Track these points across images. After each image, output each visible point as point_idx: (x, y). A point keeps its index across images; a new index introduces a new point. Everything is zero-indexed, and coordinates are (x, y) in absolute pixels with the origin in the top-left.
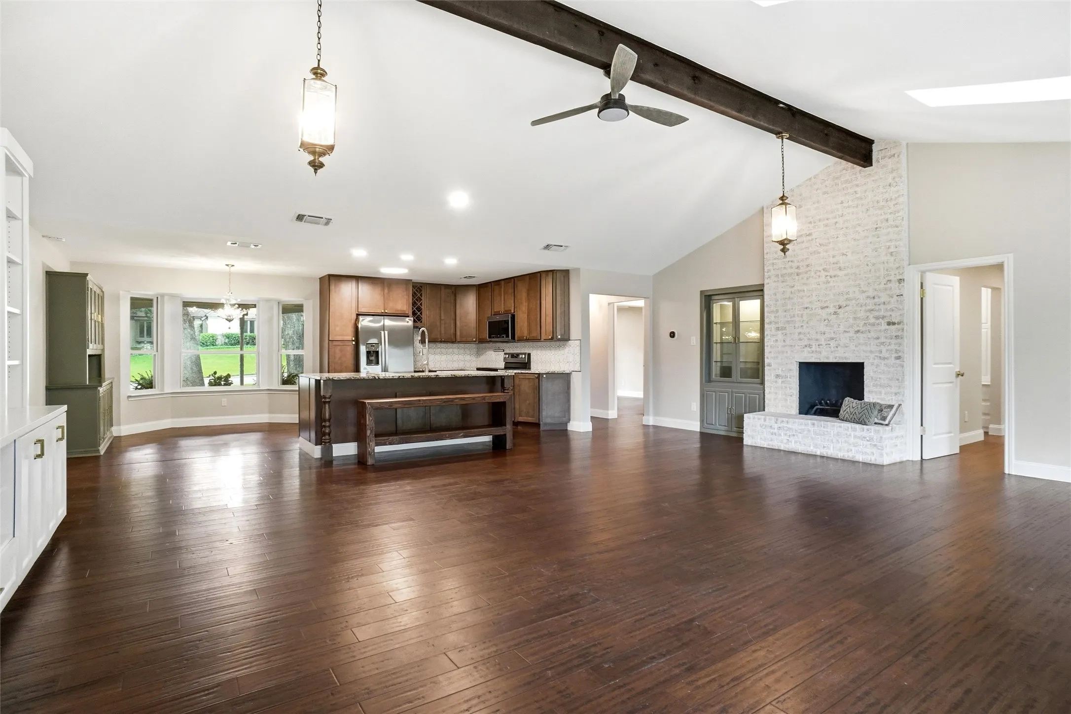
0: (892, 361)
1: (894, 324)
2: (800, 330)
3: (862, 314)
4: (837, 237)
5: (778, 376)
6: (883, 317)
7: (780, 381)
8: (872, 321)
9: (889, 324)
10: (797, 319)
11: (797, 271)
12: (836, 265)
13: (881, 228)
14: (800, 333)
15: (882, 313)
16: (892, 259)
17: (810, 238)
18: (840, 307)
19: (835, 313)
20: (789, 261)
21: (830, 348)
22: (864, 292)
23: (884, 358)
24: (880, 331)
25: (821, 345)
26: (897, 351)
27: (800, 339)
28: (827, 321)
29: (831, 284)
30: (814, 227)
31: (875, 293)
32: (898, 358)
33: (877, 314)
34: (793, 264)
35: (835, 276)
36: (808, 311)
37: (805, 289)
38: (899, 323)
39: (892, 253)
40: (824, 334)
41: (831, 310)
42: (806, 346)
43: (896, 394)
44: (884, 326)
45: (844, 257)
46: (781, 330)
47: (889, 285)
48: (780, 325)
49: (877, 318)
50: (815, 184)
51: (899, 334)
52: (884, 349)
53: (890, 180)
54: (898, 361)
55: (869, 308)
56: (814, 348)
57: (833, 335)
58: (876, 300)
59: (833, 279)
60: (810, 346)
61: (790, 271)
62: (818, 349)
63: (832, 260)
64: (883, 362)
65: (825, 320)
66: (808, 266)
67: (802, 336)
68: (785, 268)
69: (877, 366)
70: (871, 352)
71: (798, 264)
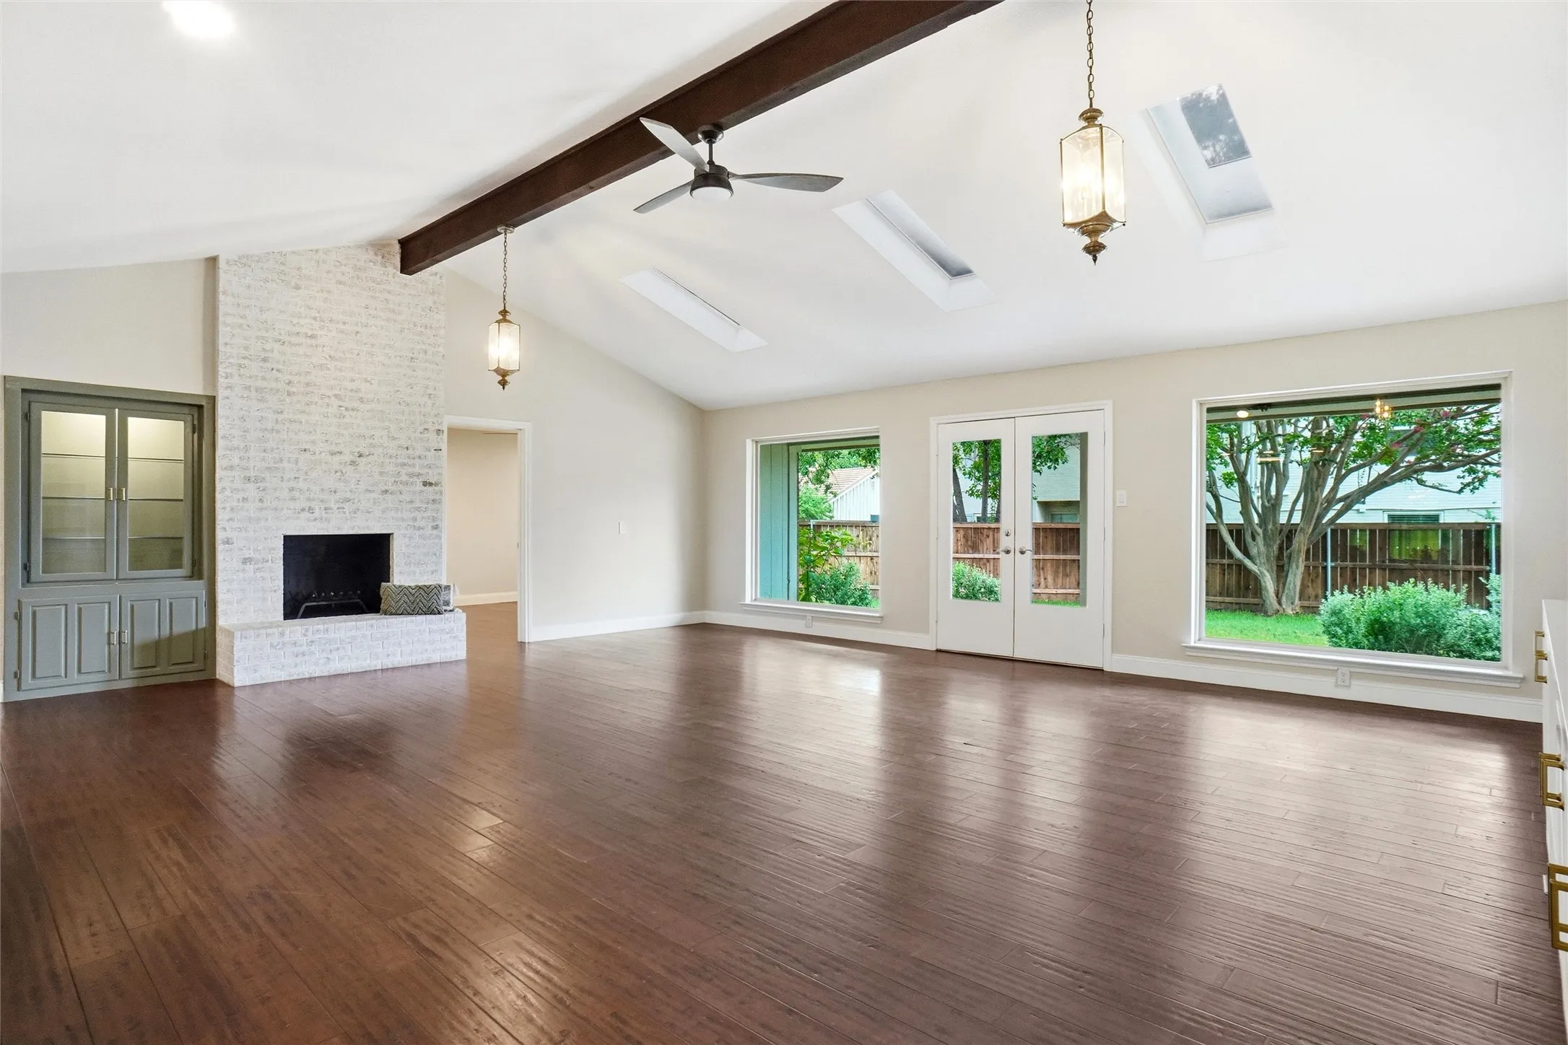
0: (429, 531)
1: (431, 484)
2: (292, 484)
3: (391, 468)
4: (358, 354)
5: (246, 561)
6: (419, 475)
7: (250, 568)
8: (404, 478)
9: (425, 484)
10: (285, 464)
11: (288, 388)
12: (353, 394)
13: (417, 359)
14: (292, 489)
15: (417, 470)
16: (430, 403)
17: (313, 342)
18: (360, 456)
19: (353, 463)
20: (273, 369)
21: (344, 513)
22: (394, 439)
23: (419, 528)
24: (414, 492)
25: (331, 509)
26: (434, 519)
27: (293, 499)
28: (339, 474)
29: (346, 420)
30: (321, 328)
31: (409, 443)
32: (436, 527)
33: (411, 470)
34: (279, 375)
35: (353, 410)
36: (307, 455)
37: (303, 421)
38: (436, 484)
39: (430, 394)
40: (335, 492)
41: (347, 458)
42: (303, 510)
43: (432, 573)
44: (419, 487)
45: (368, 384)
46: (256, 481)
47: (426, 435)
48: (252, 474)
49: (411, 475)
50: (324, 262)
51: (437, 497)
52: (417, 514)
53: (430, 303)
54: (435, 532)
55: (400, 460)
56: (317, 514)
57: (348, 495)
58: (410, 452)
59: (351, 413)
60: (311, 510)
61: (274, 385)
62: (324, 515)
63: (350, 385)
64: (418, 533)
65: (336, 472)
66: (308, 384)
67: (297, 494)
68: (264, 379)
69: (411, 538)
70: (403, 519)
71: (290, 377)
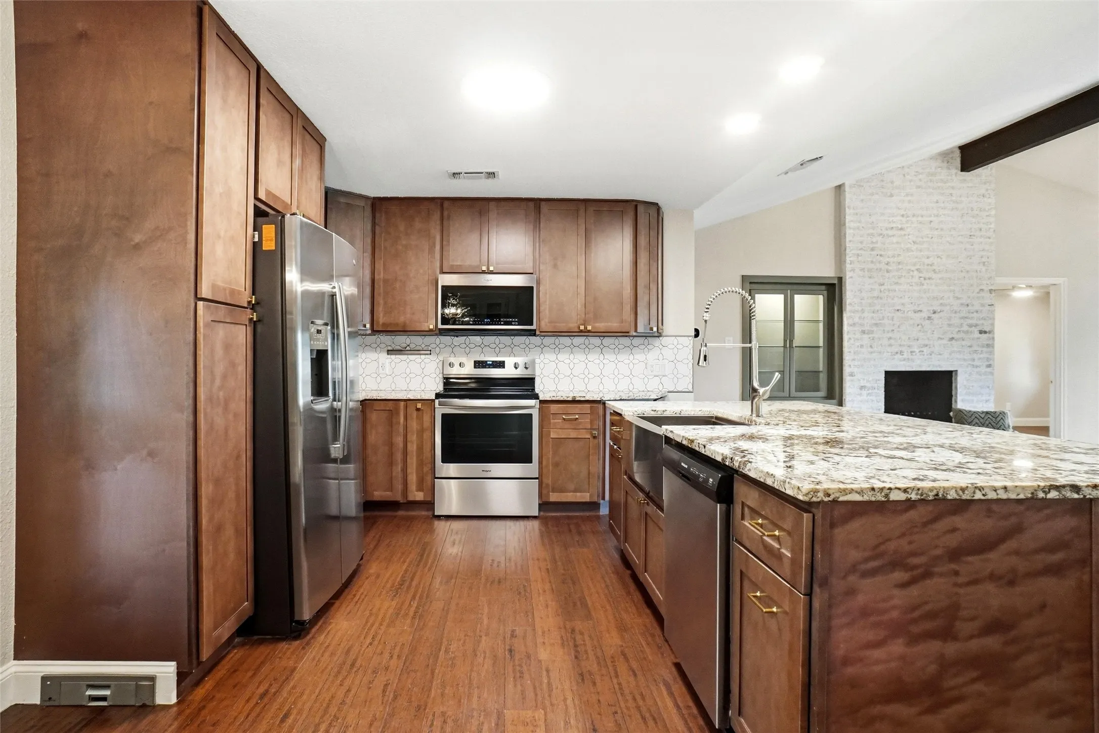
0: (983, 369)
1: (985, 332)
2: (890, 335)
3: (956, 321)
4: (932, 238)
5: (862, 388)
6: (976, 325)
7: (864, 392)
8: (965, 328)
9: (981, 332)
10: (886, 321)
11: (887, 267)
12: (929, 267)
13: (974, 236)
14: (890, 338)
15: (974, 322)
16: (984, 269)
17: (903, 233)
18: (934, 313)
19: (929, 318)
20: (877, 255)
21: (924, 355)
22: (958, 298)
23: (977, 367)
24: (973, 339)
25: (914, 352)
26: (988, 360)
27: (890, 345)
28: (919, 327)
29: (925, 287)
30: (907, 222)
31: (969, 301)
32: (989, 366)
33: (970, 322)
34: (881, 258)
35: (929, 279)
36: (899, 314)
37: (897, 289)
38: (990, 332)
39: (984, 262)
40: (918, 340)
41: (925, 315)
42: (897, 353)
43: (987, 401)
44: (977, 335)
45: (939, 260)
46: (868, 333)
47: (982, 294)
48: (866, 328)
49: (970, 326)
50: (908, 174)
51: (990, 342)
52: (975, 356)
53: (983, 191)
54: (989, 370)
55: (962, 315)
56: (905, 356)
57: (926, 342)
58: (970, 308)
59: (928, 281)
60: (901, 353)
61: (878, 266)
62: (910, 357)
63: (927, 261)
64: (975, 369)
65: (918, 325)
66: (899, 263)
67: (892, 341)
68: (872, 262)
69: (970, 374)
70: (964, 360)
71: (888, 259)
